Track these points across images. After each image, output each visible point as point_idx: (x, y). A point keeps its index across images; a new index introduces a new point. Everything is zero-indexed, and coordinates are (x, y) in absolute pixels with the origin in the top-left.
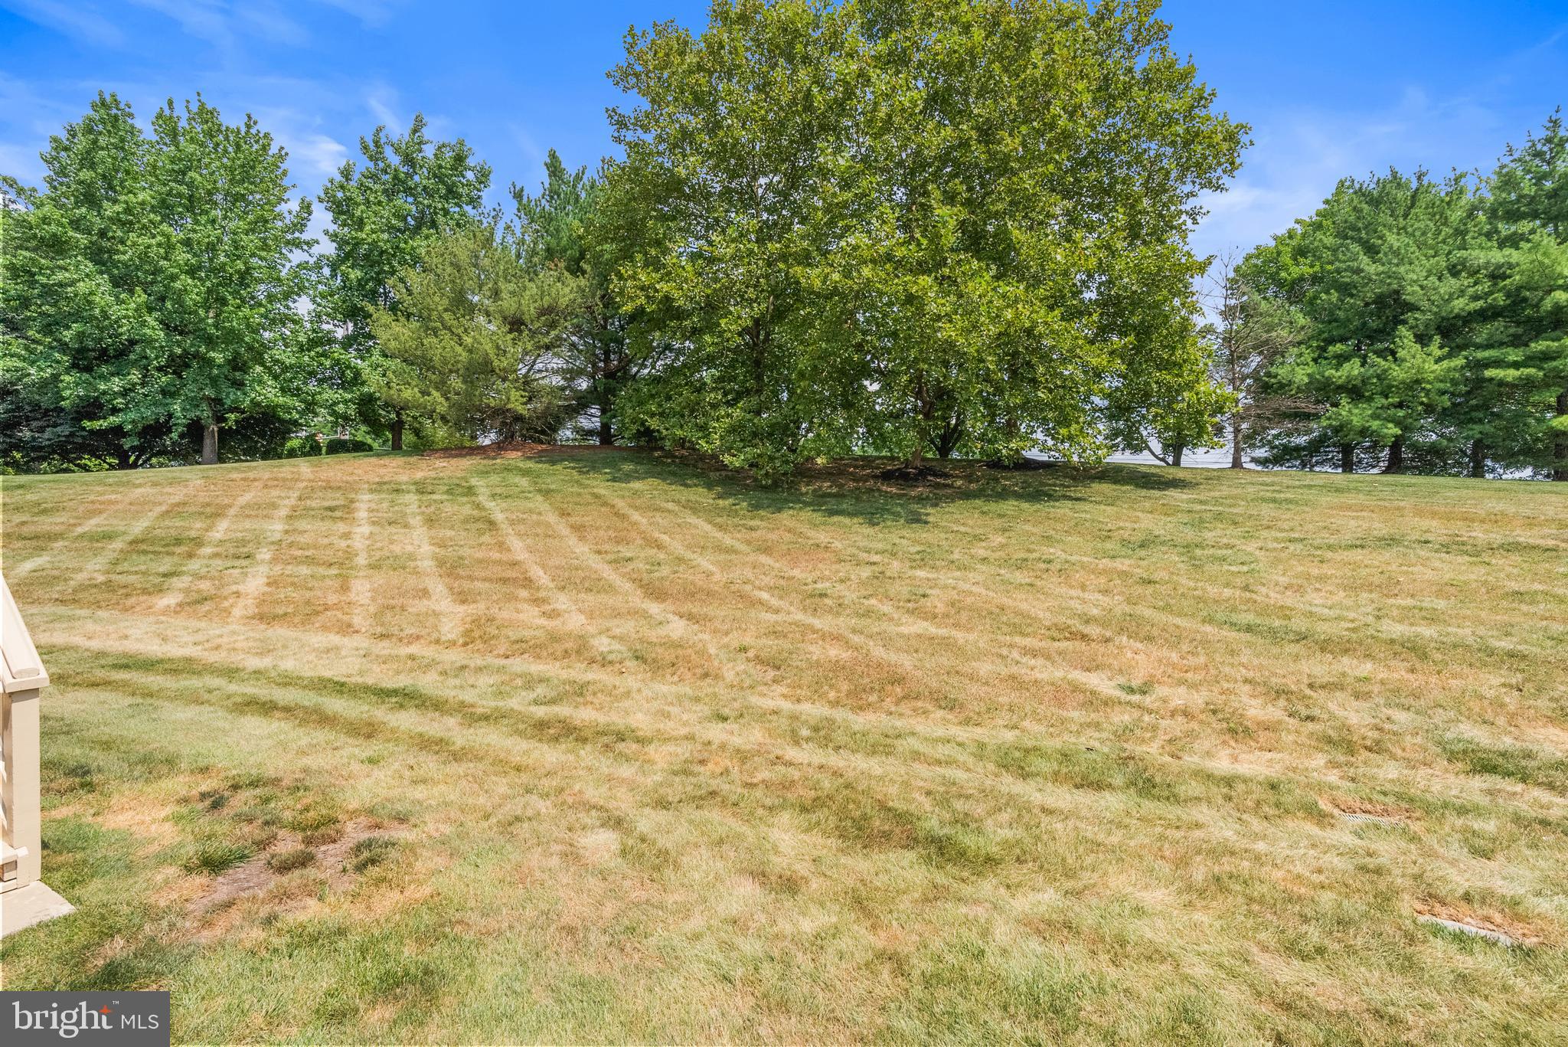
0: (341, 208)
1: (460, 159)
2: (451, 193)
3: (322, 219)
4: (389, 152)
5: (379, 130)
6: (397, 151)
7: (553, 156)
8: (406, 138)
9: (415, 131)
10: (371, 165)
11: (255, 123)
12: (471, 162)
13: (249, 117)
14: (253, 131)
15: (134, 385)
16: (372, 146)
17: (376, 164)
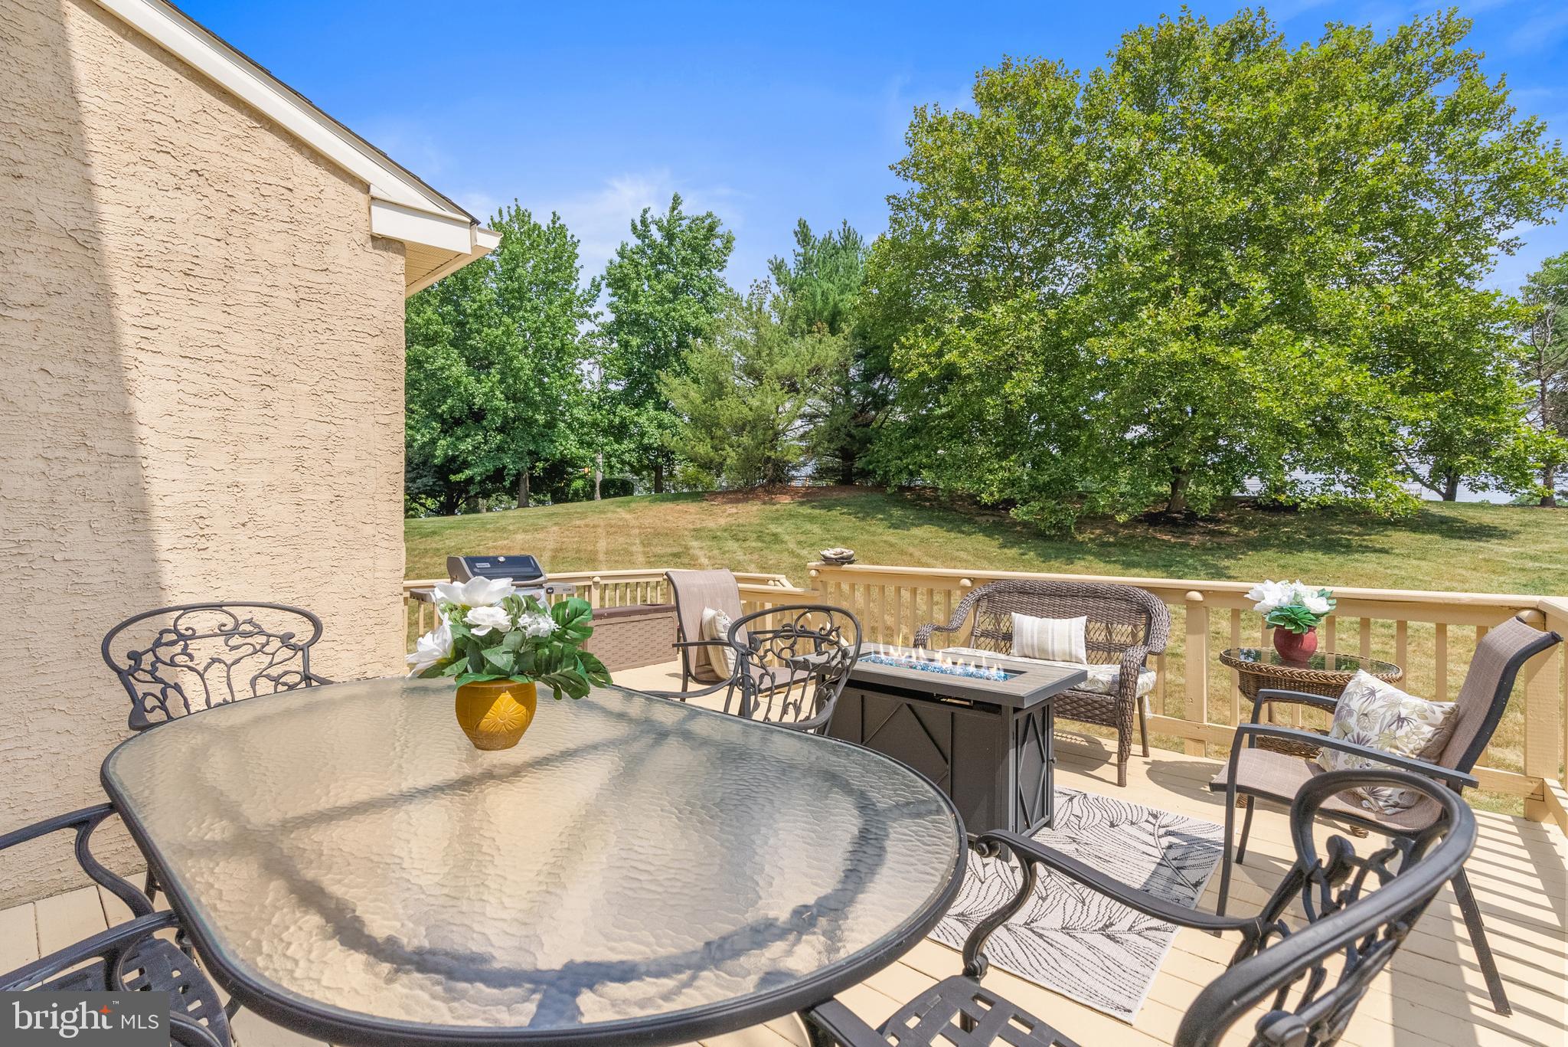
0: (619, 282)
1: (711, 229)
2: (704, 260)
3: (605, 296)
4: (653, 228)
5: (645, 211)
6: (660, 229)
7: (803, 225)
8: (668, 214)
9: (674, 209)
10: (639, 242)
11: (559, 219)
12: (719, 230)
13: (554, 214)
14: (557, 225)
15: (480, 443)
16: (639, 227)
17: (643, 241)
